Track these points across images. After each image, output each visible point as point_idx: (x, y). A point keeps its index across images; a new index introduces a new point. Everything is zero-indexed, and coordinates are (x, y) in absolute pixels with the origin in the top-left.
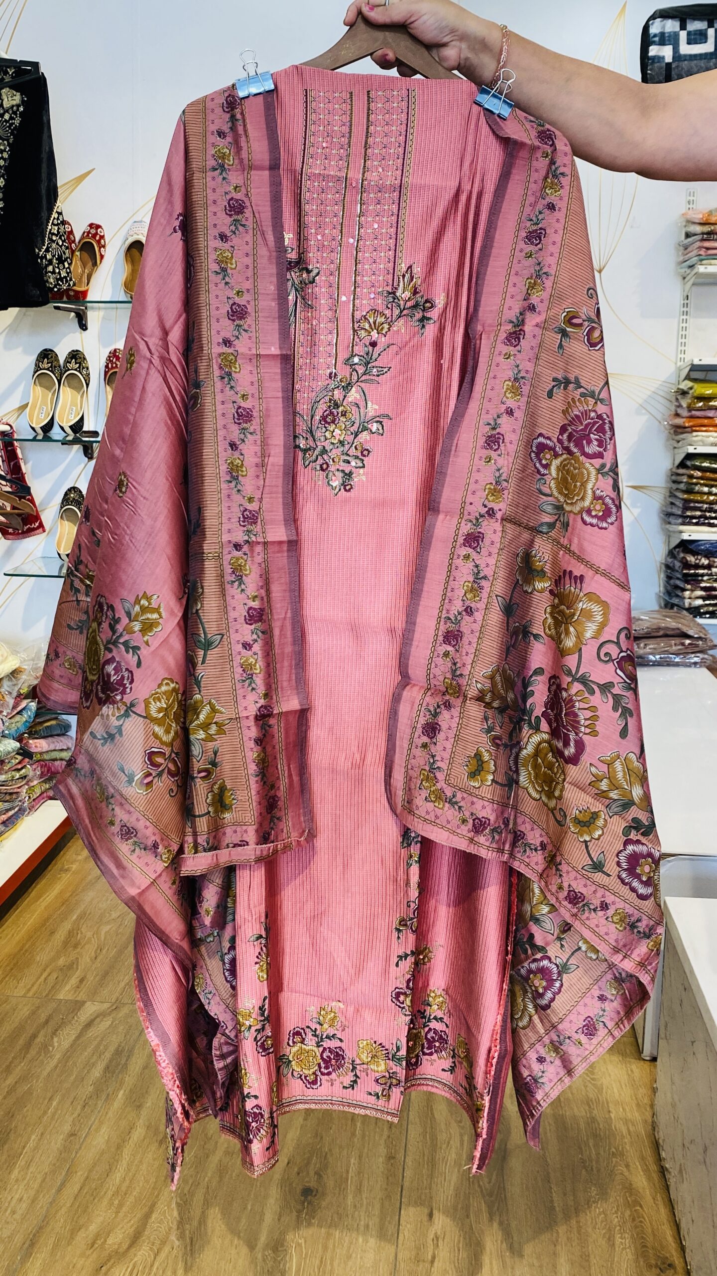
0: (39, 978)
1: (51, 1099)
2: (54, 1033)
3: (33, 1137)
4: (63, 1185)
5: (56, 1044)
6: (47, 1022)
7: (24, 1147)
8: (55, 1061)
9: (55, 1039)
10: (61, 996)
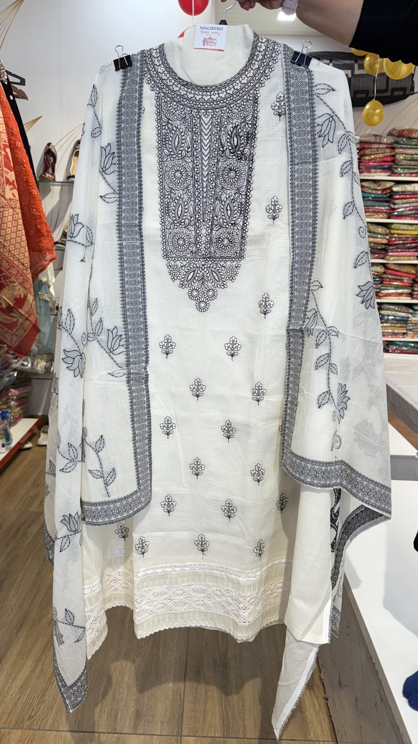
0: (20, 502)
1: (28, 558)
2: (29, 527)
3: (20, 576)
4: (35, 596)
5: (29, 532)
6: (25, 522)
7: (16, 580)
8: (29, 540)
9: (29, 530)
10: (31, 510)
